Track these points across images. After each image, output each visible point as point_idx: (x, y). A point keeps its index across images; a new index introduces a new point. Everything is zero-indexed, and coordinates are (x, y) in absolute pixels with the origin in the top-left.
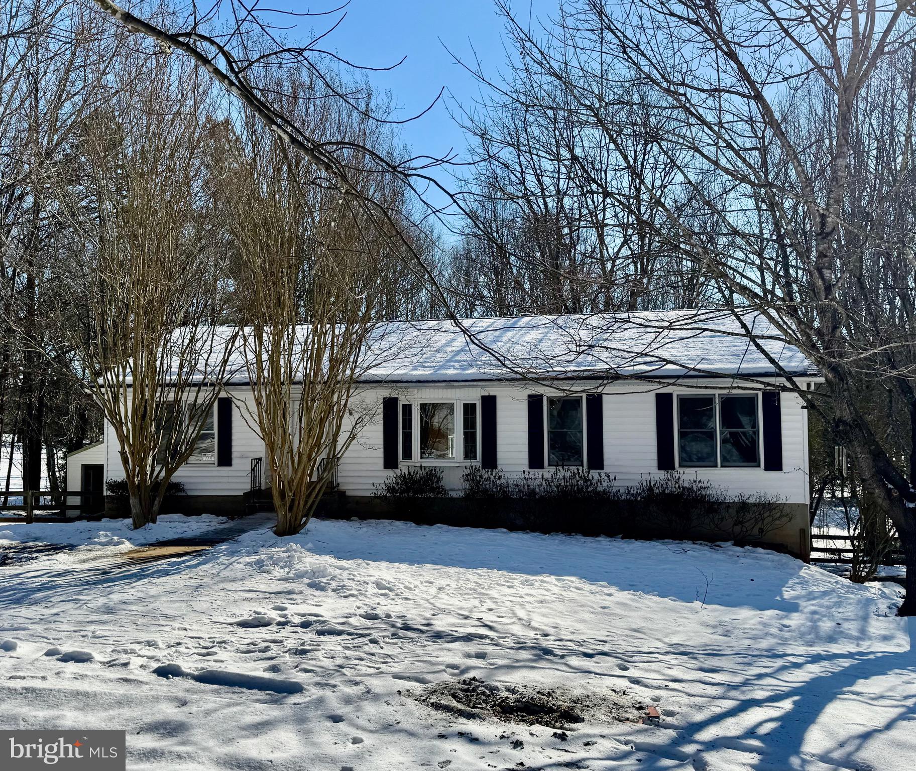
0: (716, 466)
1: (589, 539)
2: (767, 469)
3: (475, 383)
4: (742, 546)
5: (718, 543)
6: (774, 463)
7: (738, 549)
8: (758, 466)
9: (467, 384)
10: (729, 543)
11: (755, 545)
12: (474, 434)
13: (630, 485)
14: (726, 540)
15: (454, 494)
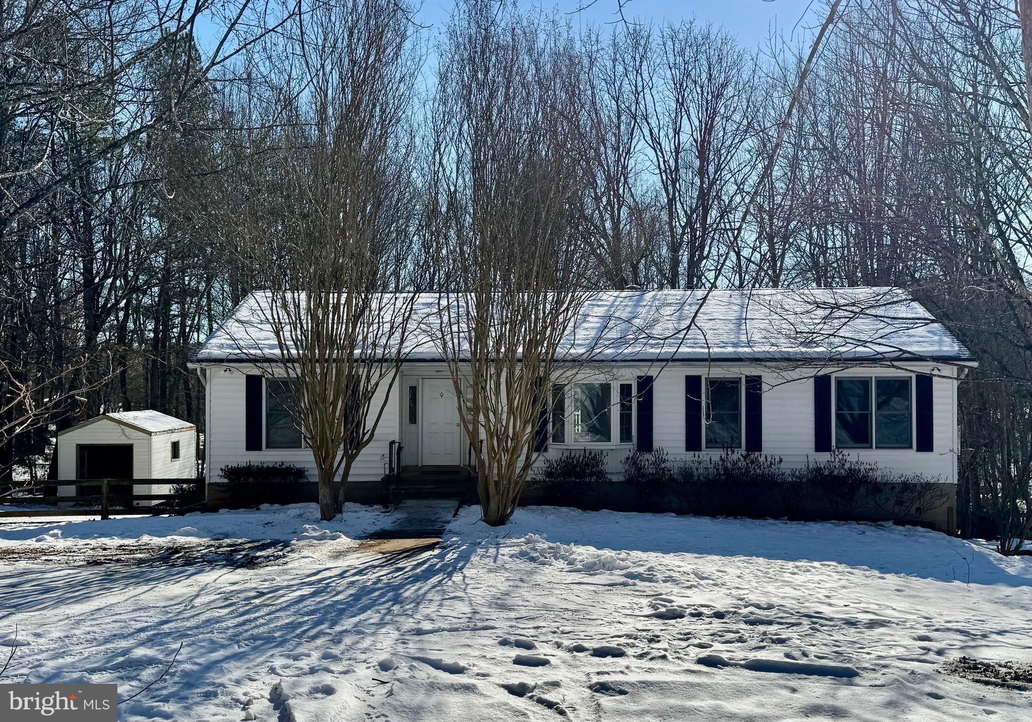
0: (871, 447)
1: (757, 522)
2: (918, 450)
3: (635, 363)
4: (903, 526)
5: (880, 523)
6: (926, 444)
7: (900, 528)
8: (911, 447)
9: (627, 364)
10: (890, 523)
11: (914, 523)
12: (630, 415)
13: (794, 466)
14: (886, 520)
15: (615, 479)
